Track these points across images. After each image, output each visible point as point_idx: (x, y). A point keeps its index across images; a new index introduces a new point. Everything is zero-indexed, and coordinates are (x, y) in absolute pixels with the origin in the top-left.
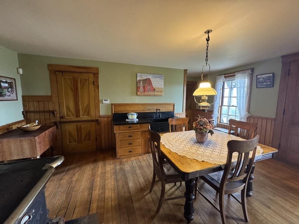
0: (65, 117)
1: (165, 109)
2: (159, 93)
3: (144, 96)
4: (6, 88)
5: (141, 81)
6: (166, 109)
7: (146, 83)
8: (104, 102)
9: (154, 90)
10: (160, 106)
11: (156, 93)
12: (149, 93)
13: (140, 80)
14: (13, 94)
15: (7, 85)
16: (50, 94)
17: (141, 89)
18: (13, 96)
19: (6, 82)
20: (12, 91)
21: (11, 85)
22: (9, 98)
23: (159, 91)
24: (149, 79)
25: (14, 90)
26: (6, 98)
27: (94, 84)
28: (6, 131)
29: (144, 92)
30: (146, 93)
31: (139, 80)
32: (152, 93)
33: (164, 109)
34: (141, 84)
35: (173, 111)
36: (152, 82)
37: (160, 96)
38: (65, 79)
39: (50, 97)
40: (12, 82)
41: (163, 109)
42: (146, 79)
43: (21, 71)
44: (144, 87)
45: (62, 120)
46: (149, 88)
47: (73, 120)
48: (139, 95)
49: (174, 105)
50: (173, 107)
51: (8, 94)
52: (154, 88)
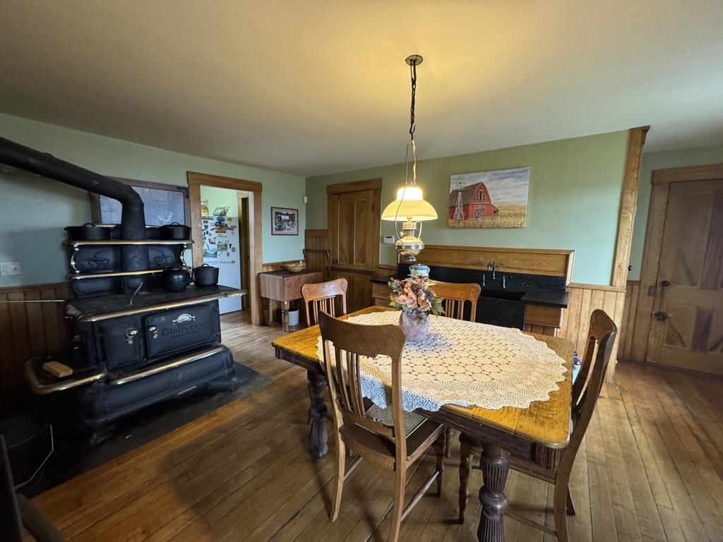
0: (337, 262)
1: (531, 268)
2: (511, 221)
3: (464, 227)
4: (286, 221)
5: (460, 194)
6: (535, 267)
7: (472, 195)
8: (387, 241)
9: (495, 212)
10: (511, 255)
11: (499, 220)
12: (480, 220)
13: (457, 190)
14: (293, 227)
15: (287, 217)
16: (326, 228)
17: (459, 210)
18: (294, 230)
19: (287, 214)
20: (293, 224)
21: (292, 217)
22: (288, 232)
23: (509, 215)
24: (482, 186)
25: (296, 223)
26: (285, 232)
27: (373, 209)
28: (280, 269)
29: (466, 217)
30: (470, 221)
31: (453, 192)
32: (488, 221)
33: (526, 267)
34: (460, 199)
35: (561, 275)
36: (490, 193)
37: (514, 227)
38: (341, 203)
39: (326, 231)
40: (294, 214)
41: (523, 267)
42: (473, 187)
43: (306, 199)
44: (466, 207)
45: (335, 266)
46: (480, 207)
47: (345, 267)
48: (452, 225)
49: (567, 257)
50: (563, 263)
51: (288, 227)
52: (496, 206)
